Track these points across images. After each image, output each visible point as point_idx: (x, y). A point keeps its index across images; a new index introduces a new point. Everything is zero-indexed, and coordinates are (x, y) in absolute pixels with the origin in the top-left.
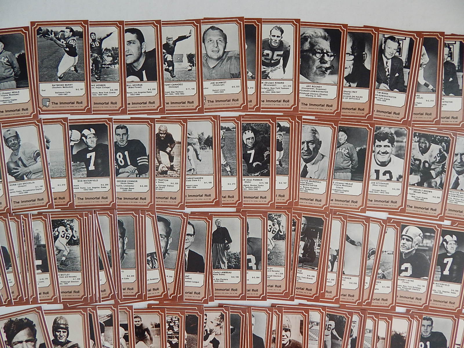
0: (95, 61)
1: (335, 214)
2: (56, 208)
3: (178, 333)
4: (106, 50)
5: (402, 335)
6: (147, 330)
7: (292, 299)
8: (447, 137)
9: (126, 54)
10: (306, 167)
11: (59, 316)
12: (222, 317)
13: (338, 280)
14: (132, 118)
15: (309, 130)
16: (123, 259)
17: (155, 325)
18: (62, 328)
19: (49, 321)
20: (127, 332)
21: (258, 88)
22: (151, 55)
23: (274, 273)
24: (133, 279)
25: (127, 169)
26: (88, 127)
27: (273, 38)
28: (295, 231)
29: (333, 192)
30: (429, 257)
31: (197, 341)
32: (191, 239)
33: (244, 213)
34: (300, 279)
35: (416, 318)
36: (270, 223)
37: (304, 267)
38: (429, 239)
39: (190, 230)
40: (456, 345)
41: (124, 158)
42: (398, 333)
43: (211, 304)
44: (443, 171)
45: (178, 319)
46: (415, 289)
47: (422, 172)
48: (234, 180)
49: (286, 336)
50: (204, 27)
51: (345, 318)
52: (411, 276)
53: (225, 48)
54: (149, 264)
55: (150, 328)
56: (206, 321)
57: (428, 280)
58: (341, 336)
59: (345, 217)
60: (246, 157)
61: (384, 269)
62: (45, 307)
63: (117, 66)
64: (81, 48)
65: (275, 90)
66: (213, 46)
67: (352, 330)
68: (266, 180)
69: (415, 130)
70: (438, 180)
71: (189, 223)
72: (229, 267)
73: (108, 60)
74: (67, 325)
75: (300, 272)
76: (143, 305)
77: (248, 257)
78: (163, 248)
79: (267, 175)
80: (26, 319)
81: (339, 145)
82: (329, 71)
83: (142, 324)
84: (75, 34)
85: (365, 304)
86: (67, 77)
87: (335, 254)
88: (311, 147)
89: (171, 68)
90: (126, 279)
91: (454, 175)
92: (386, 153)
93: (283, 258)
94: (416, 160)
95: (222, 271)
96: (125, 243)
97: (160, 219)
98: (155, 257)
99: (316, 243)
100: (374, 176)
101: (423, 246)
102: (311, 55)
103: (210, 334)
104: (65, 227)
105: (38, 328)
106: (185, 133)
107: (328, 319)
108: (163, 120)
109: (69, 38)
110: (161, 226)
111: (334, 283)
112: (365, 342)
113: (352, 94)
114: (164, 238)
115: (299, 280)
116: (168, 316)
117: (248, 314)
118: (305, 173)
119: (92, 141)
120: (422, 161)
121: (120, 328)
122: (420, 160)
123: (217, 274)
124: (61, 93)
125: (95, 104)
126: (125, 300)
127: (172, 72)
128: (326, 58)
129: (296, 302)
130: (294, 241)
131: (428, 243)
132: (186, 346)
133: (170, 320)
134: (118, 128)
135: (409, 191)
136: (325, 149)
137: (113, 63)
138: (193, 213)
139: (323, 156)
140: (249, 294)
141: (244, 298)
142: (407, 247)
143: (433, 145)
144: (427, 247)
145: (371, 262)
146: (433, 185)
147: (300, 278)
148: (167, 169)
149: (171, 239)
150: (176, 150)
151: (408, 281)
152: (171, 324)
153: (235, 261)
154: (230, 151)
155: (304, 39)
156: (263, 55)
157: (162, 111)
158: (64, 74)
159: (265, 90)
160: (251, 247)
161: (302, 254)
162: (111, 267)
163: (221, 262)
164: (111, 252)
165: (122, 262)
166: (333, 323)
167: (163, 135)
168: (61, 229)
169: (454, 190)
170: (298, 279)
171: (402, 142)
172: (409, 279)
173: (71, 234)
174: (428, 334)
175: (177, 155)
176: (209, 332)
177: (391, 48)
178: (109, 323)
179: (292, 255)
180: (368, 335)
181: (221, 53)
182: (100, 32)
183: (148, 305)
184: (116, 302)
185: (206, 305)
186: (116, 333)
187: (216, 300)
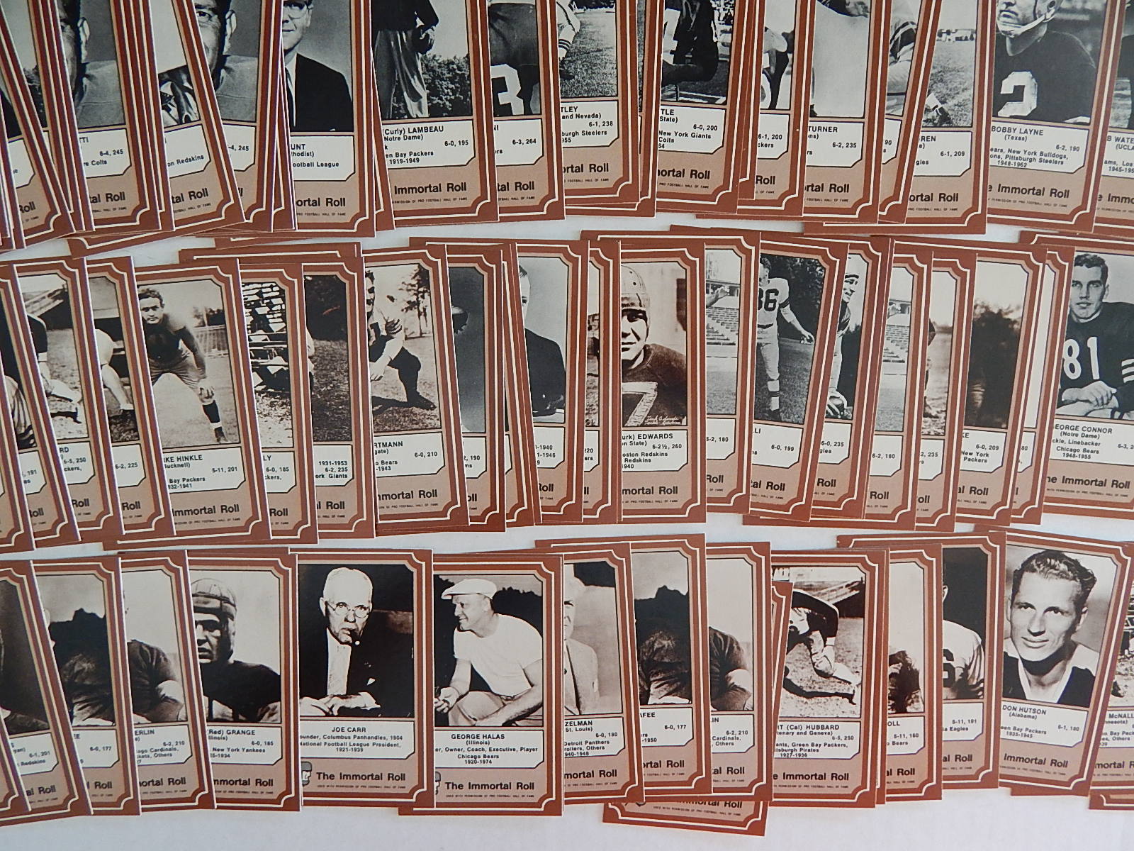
3: (282, 338)
5: (1007, 317)
6: (184, 334)
7: (647, 210)
12: (422, 276)
13: (796, 135)
16: (82, 95)
17: (207, 315)
23: (584, 124)
24: (121, 163)
30: (1094, 47)
31: (348, 362)
32: (302, 17)
34: (669, 140)
35: (1052, 257)
37: (680, 99)
42: (996, 311)
43: (382, 239)
45: (282, 291)
46: (1049, 159)
49: (632, 334)
51: (821, 265)
52: (1034, 116)
54: (168, 110)
55: (192, 325)
56: (372, 295)
57: (1091, 127)
58: (810, 324)
61: (945, 91)
67: (845, 304)
72: (436, 112)
75: (669, 116)
76: (161, 252)
77: (497, 71)
78: (211, 51)
83: (166, 317)
85: (885, 213)
87: (783, 47)
90: (98, 163)
93: (610, 68)
95: (412, 126)
96: (83, 39)
98: (186, 84)
99: (716, 13)
101: (1073, 10)
103: (389, 337)
107: (767, 272)
111: (781, 146)
112: (887, 344)
114: (210, 17)
115: (666, 144)
116: (248, 284)
117: (505, 263)
121: (97, 333)
123: (397, 135)
126: (105, 235)
129: (660, 222)
130: (642, 8)
132: (315, 381)
133: (256, 298)
140: (506, 199)
141: (488, 215)
142: (1020, 16)
144: (1084, 11)
145: (900, 70)
147: (671, 137)
149: (233, 17)
151: (1026, 132)
152: (259, 311)
153: (452, 89)
160: (504, 39)
161: (672, 52)
162: (44, 125)
163: (405, 94)
164: (37, 74)
165: (80, 107)
166: (782, 285)
170: (665, 140)
172: (1029, 127)
174: (1092, 309)
176: (384, 333)
178: (59, 317)
179: (639, 59)
180: (898, 321)
183: (182, 253)
184: (76, 248)
185: (367, 243)
186: (86, 352)
187: (399, 224)
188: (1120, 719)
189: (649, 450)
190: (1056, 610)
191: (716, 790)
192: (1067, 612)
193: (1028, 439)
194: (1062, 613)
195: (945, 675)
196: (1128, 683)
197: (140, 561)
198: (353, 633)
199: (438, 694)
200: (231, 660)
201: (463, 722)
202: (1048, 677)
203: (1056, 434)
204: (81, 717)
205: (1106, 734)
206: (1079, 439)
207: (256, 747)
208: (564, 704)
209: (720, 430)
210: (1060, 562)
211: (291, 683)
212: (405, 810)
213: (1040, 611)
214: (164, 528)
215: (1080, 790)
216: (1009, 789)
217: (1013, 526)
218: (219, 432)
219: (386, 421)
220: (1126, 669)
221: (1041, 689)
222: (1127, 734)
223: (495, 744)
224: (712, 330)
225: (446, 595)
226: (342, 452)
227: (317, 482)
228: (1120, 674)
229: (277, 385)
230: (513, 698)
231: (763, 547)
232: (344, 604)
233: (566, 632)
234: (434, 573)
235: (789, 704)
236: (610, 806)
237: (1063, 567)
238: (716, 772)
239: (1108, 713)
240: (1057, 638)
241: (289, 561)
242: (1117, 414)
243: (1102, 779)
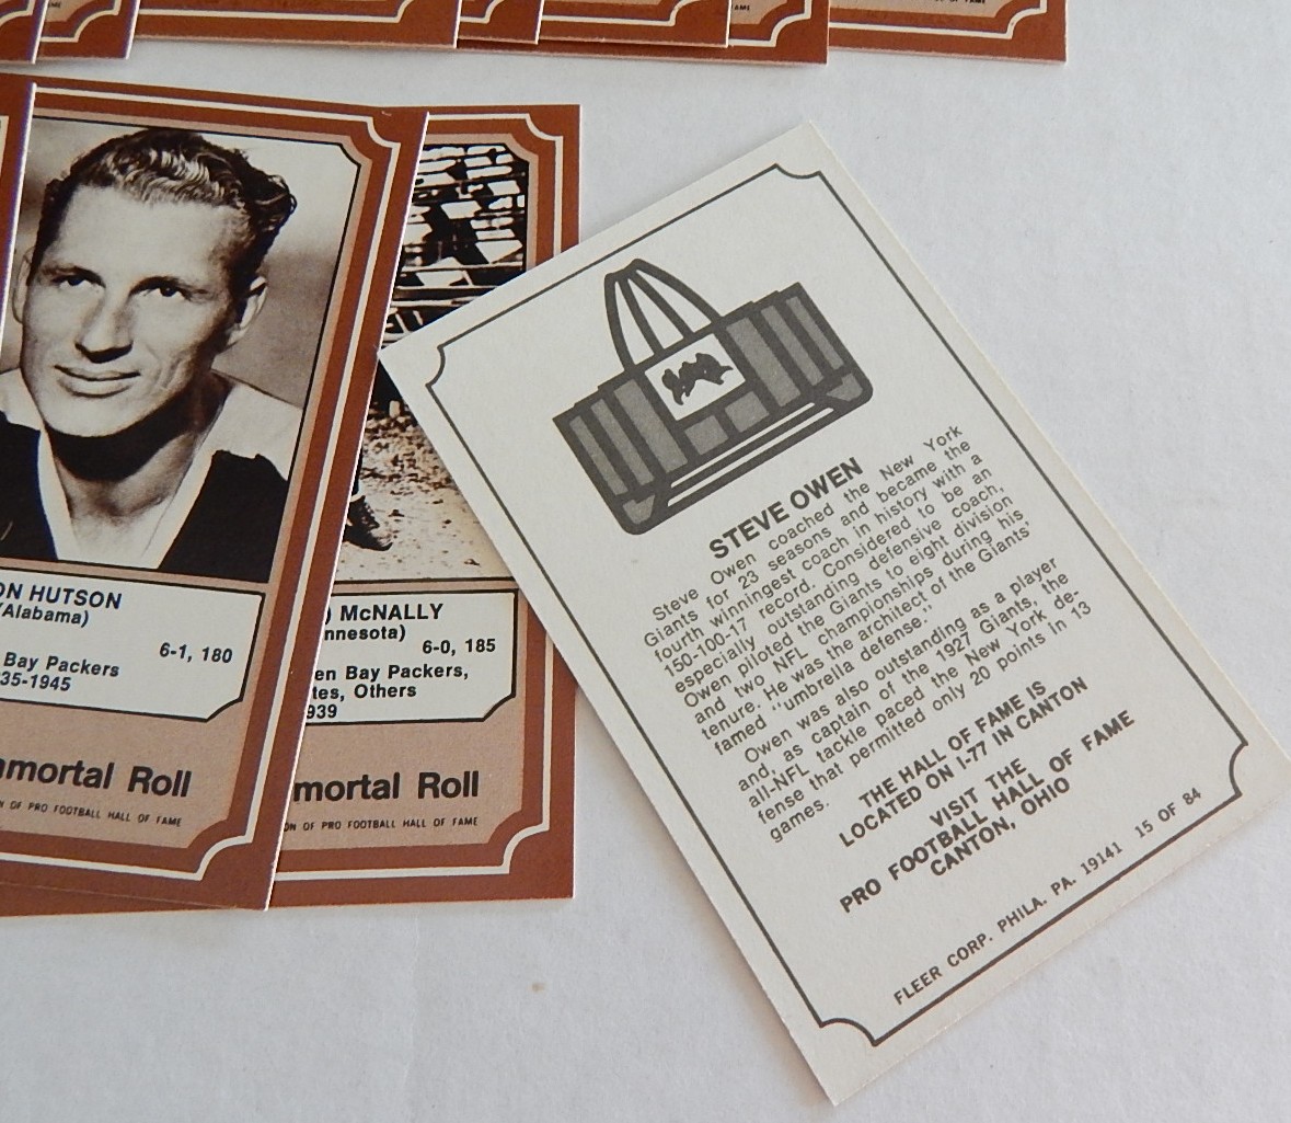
188: (378, 624)
190: (167, 286)
192: (202, 292)
194: (187, 294)
196: (402, 504)
202: (134, 486)
205: (331, 674)
210: (188, 158)
213: (117, 291)
220: (395, 461)
221: (107, 528)
222: (406, 673)
228: (374, 474)
237: (194, 170)
239: (333, 604)
240: (166, 365)
243: (319, 840)
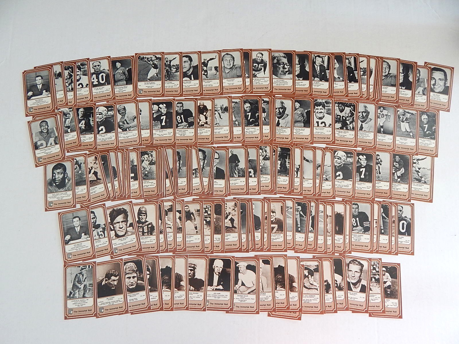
0: (167, 71)
1: (296, 145)
2: (143, 146)
3: (210, 215)
4: (173, 65)
5: (341, 214)
6: (192, 213)
7: (275, 194)
8: (354, 104)
9: (183, 67)
10: (279, 121)
11: (142, 206)
13: (301, 182)
14: (185, 99)
15: (279, 102)
16: (179, 172)
17: (197, 210)
18: (143, 213)
19: (136, 209)
20: (180, 215)
21: (251, 82)
22: (196, 67)
23: (264, 179)
24: (185, 183)
25: (182, 124)
26: (162, 103)
27: (258, 58)
28: (275, 155)
29: (294, 133)
31: (221, 219)
32: (218, 161)
33: (246, 146)
35: (348, 203)
36: (261, 151)
38: (350, 158)
39: (216, 156)
40: (374, 220)
41: (181, 118)
42: (339, 213)
43: (229, 198)
44: (353, 121)
45: (211, 206)
46: (346, 186)
47: (342, 122)
48: (240, 128)
49: (273, 216)
50: (223, 54)
51: (307, 204)
52: (342, 179)
53: (233, 63)
54: (194, 175)
55: (194, 212)
56: (226, 207)
59: (302, 147)
60: (246, 117)
61: (326, 175)
62: (134, 201)
63: (178, 73)
64: (160, 65)
65: (260, 83)
66: (228, 62)
67: (311, 211)
68: (258, 128)
69: (336, 100)
70: (351, 126)
71: (216, 152)
72: (239, 176)
73: (174, 70)
74: (146, 211)
75: (279, 178)
76: (190, 199)
77: (249, 170)
78: (202, 166)
79: (258, 125)
80: (123, 208)
81: (296, 109)
82: (287, 73)
83: (189, 210)
84: (157, 58)
85: (317, 195)
86: (152, 79)
87: (298, 167)
88: (281, 110)
89: (206, 73)
90: (181, 183)
91: (360, 123)
92: (321, 112)
93: (269, 170)
94: (338, 115)
96: (181, 163)
97: (200, 150)
98: (197, 171)
99: (287, 162)
100: (316, 125)
101: (347, 162)
102: (278, 65)
104: (148, 155)
105: (129, 214)
106: (213, 105)
107: (297, 205)
108: (202, 99)
109: (154, 60)
110: (200, 154)
111: (299, 183)
112: (319, 218)
113: (300, 84)
114: (202, 160)
116: (205, 205)
117: (250, 202)
118: (278, 124)
119: (164, 110)
120: (341, 116)
121: (177, 212)
122: (340, 116)
124: (149, 87)
125: (166, 92)
126: (180, 196)
127: (206, 75)
128: (286, 66)
129: (278, 196)
130: (274, 161)
131: (350, 160)
132: (215, 223)
133: (206, 207)
134: (178, 103)
135: (336, 132)
136: (288, 111)
137: (176, 72)
138: (218, 147)
139: (288, 115)
140: (251, 191)
141: (247, 194)
142: (338, 163)
143: (346, 108)
144: (349, 162)
145: (318, 171)
146: (349, 128)
148: (204, 124)
149: (206, 161)
150: (208, 114)
152: (206, 210)
153: (242, 173)
154: (238, 113)
155: (274, 58)
156: (253, 66)
157: (201, 94)
158: (151, 77)
159: (255, 83)
160: (251, 165)
161: (279, 168)
162: (173, 177)
163: (234, 173)
164: (172, 168)
165: (179, 174)
166: (300, 207)
167: (202, 106)
168: (146, 156)
169: (360, 131)
170: (278, 182)
171: (329, 106)
173: (151, 159)
174: (357, 213)
175: (209, 116)
176: (228, 214)
177: (318, 61)
178: (170, 210)
179: (274, 169)
180: (321, 214)
181: (232, 65)
182: (170, 57)
183: (193, 199)
184: (175, 197)
185: (226, 198)
186: (175, 216)
187: (232, 195)
188: (372, 296)
189: (276, 238)
190: (357, 272)
191: (291, 309)
192: (359, 272)
193: (347, 237)
195: (336, 285)
196: (373, 288)
197: (180, 256)
198: (219, 273)
199: (235, 286)
200: (195, 278)
201: (240, 293)
202: (356, 286)
203: (353, 236)
204: (164, 289)
205: (370, 299)
206: (357, 237)
207: (198, 297)
208: (260, 289)
209: (289, 234)
211: (206, 283)
212: (227, 312)
213: (354, 272)
214: (185, 250)
215: (366, 312)
216: (351, 311)
217: (346, 254)
218: (197, 232)
219: (228, 231)
221: (355, 289)
222: (374, 299)
223: (246, 297)
224: (287, 215)
225: (237, 266)
226: (219, 236)
227: (214, 242)
228: (371, 286)
229: (208, 223)
230: (250, 288)
231: (298, 257)
232: (217, 267)
233: (260, 274)
234: (235, 261)
235: (305, 291)
236: (269, 313)
237: (357, 263)
238: (291, 305)
239: (370, 295)
240: (357, 278)
241: (208, 257)
242: (364, 233)
243: (371, 310)
